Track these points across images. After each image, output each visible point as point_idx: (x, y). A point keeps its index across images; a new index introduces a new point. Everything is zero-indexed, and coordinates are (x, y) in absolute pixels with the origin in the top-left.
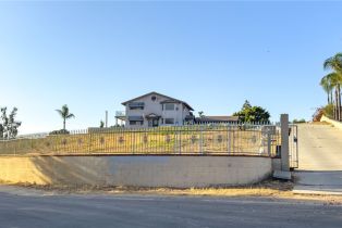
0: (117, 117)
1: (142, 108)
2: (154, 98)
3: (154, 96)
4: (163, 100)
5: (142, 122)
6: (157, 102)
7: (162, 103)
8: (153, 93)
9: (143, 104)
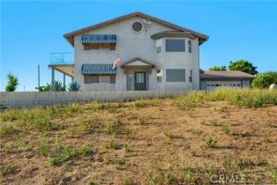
0: (53, 67)
1: (112, 46)
2: (137, 27)
3: (138, 21)
4: (157, 29)
5: (112, 78)
6: (144, 35)
7: (155, 37)
8: (138, 15)
9: (114, 37)
